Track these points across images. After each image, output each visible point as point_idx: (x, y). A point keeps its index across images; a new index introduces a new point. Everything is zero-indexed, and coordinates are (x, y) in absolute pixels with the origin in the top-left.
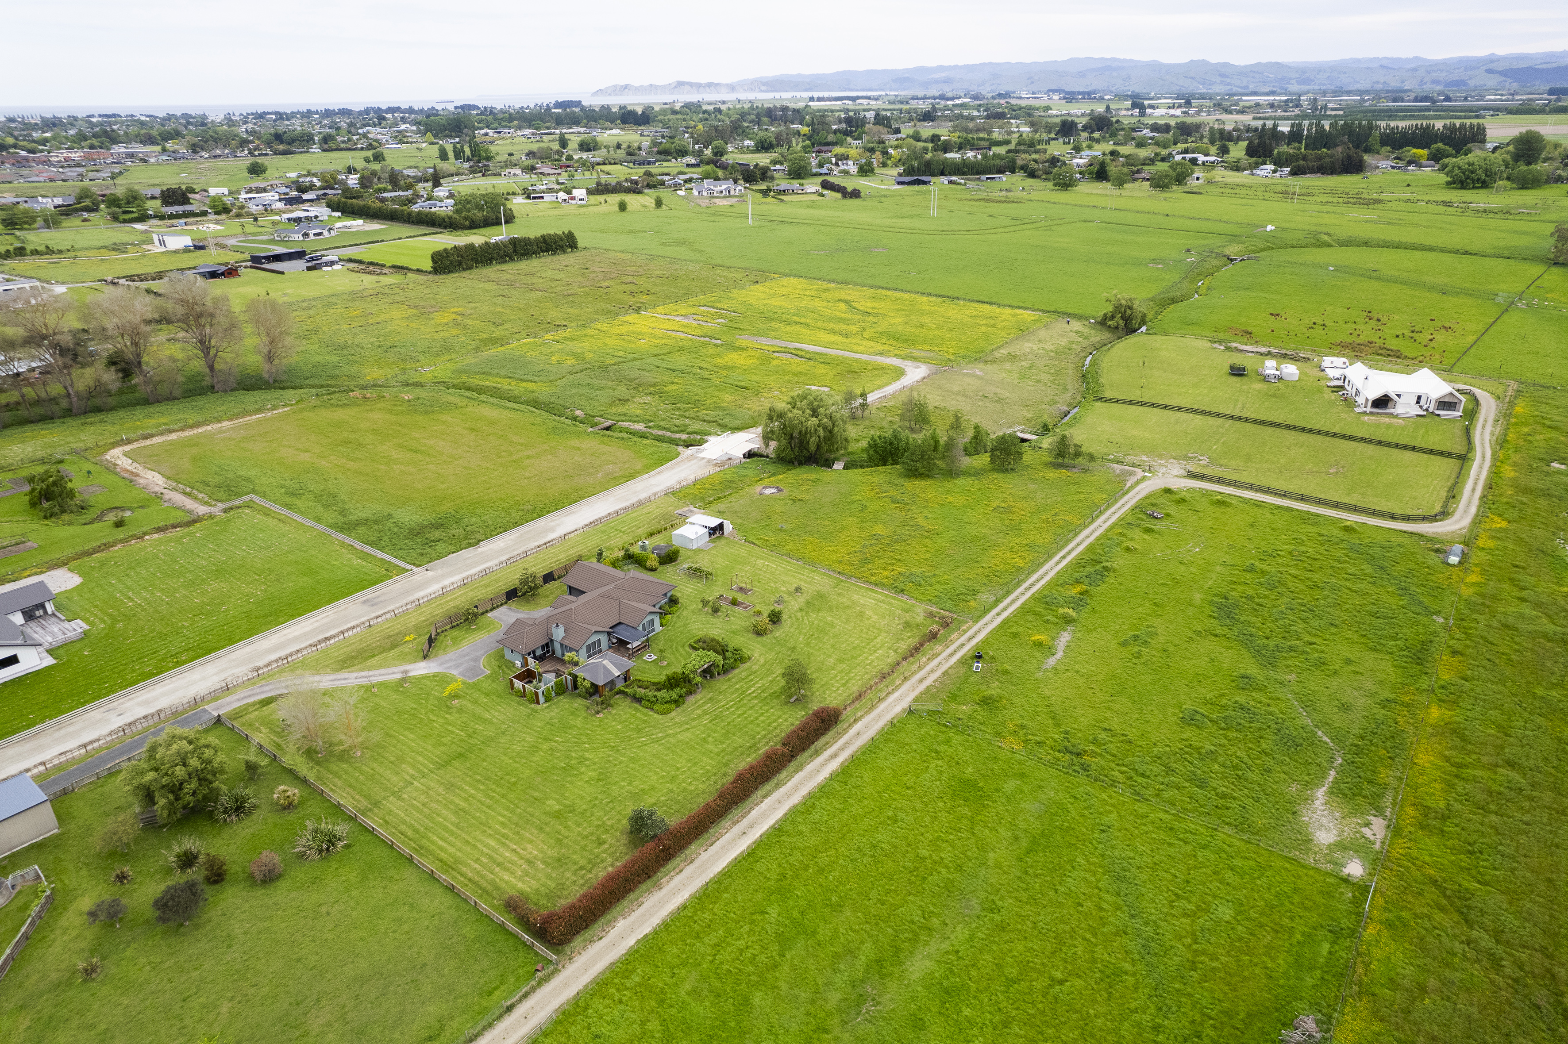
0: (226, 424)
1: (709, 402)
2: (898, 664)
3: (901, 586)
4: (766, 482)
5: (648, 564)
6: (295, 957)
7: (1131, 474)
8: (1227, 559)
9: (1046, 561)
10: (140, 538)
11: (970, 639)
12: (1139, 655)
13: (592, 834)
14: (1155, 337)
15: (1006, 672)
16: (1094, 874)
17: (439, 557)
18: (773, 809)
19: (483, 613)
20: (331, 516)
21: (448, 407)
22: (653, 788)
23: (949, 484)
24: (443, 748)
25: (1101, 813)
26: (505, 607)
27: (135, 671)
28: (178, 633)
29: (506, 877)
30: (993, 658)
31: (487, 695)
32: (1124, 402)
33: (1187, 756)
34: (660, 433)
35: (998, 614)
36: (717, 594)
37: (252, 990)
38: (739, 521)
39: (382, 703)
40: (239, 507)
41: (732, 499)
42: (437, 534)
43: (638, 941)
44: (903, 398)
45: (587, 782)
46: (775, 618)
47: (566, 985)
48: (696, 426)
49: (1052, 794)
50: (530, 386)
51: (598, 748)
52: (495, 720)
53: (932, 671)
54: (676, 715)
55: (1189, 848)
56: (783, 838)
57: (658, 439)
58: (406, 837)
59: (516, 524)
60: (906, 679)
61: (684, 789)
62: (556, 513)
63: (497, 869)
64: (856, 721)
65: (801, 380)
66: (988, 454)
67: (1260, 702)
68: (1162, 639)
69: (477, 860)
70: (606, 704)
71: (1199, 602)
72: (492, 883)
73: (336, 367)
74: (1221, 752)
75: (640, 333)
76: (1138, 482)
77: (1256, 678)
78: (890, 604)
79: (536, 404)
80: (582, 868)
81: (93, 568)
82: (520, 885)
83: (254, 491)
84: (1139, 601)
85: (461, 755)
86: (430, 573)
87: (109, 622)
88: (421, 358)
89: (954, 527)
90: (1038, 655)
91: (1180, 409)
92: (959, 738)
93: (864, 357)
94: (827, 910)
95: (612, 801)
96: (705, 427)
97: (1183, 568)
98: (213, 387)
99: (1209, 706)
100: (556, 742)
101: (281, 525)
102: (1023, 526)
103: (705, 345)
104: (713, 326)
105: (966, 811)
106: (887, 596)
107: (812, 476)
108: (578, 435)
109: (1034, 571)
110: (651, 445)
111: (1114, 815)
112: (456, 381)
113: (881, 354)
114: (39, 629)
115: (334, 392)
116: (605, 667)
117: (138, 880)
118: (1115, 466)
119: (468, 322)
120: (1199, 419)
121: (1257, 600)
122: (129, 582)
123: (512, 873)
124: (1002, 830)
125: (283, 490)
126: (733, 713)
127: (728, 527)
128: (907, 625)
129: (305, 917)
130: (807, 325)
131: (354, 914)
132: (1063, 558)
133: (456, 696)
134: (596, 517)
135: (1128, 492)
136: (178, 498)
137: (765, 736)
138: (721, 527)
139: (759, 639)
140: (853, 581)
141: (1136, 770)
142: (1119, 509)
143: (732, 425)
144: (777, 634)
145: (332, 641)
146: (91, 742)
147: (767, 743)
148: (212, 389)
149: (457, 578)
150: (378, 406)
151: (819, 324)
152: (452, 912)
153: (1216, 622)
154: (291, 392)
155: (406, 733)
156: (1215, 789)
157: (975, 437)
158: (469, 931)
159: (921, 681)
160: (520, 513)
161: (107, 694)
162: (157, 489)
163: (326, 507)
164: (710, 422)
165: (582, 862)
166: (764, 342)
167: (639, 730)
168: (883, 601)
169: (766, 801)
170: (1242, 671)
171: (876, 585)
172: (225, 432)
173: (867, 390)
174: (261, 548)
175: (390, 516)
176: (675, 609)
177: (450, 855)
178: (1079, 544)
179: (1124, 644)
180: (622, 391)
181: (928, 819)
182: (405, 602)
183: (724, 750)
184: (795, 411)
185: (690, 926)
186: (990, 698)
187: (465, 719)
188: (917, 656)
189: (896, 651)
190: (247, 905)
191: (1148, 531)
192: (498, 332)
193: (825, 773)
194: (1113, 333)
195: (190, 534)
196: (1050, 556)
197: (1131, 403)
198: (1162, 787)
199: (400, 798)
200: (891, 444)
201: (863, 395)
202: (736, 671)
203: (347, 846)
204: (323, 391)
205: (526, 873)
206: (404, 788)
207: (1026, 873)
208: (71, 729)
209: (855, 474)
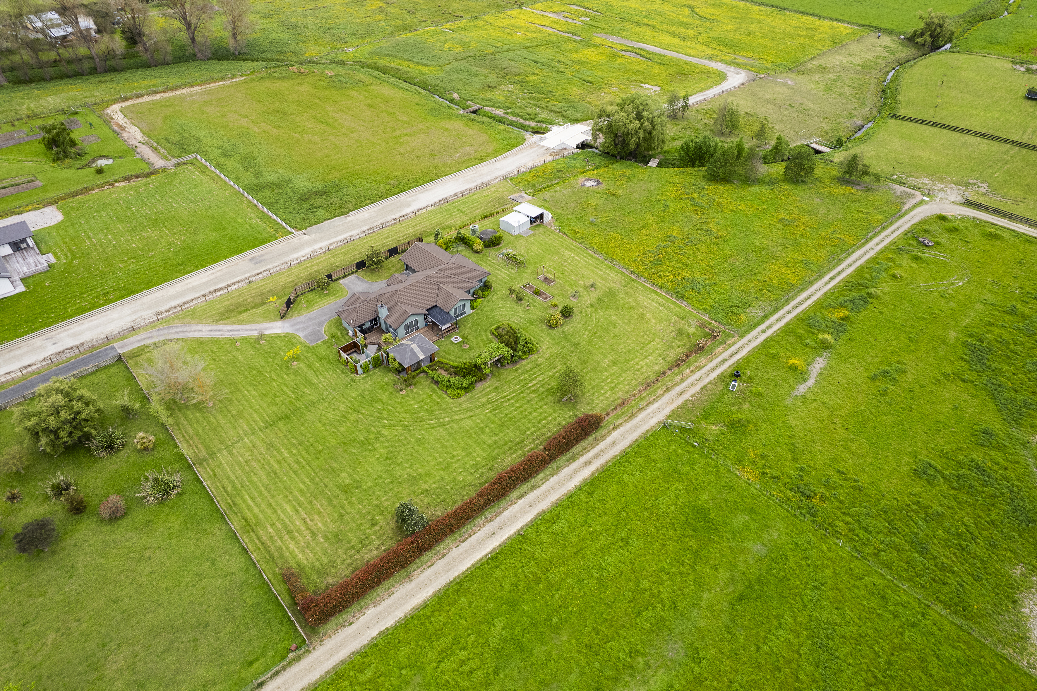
0: (196, 89)
1: (559, 93)
2: (664, 373)
3: (682, 292)
4: (589, 175)
5: (474, 247)
6: (114, 597)
7: (910, 196)
8: (989, 296)
9: (817, 280)
10: (112, 184)
11: (733, 355)
12: (884, 393)
13: (369, 513)
14: (957, 55)
15: (759, 395)
16: (798, 636)
17: (317, 223)
18: (524, 512)
19: (336, 280)
20: (248, 178)
21: (359, 83)
22: (429, 474)
23: (743, 192)
24: (274, 408)
25: (817, 567)
26: (355, 275)
27: (75, 305)
28: (113, 274)
29: (292, 546)
30: (749, 378)
31: (320, 360)
32: (916, 121)
33: (913, 514)
34: (515, 119)
35: (763, 331)
36: (525, 282)
37: (75, 624)
38: (559, 211)
39: (241, 358)
40: (185, 164)
41: (558, 188)
42: (320, 201)
43: (380, 633)
44: (719, 103)
45: (377, 459)
46: (567, 313)
47: (311, 668)
48: (544, 115)
49: (776, 536)
50: (424, 69)
51: (394, 425)
52: (320, 386)
53: (692, 385)
54: (465, 401)
55: (897, 624)
56: (525, 546)
57: (512, 124)
58: (226, 492)
59: (382, 197)
60: (667, 390)
61: (454, 479)
62: (416, 189)
63: (286, 537)
64: (614, 428)
65: (638, 78)
66: (784, 164)
67: (997, 464)
68: (909, 377)
69: (273, 525)
70: (408, 383)
71: (952, 341)
72: (279, 550)
73: (286, 44)
74: (948, 515)
75: (519, 27)
76: (915, 206)
77: (997, 435)
78: (669, 309)
79: (424, 86)
80: (353, 547)
81: (73, 208)
82: (300, 556)
83: (199, 151)
84: (896, 332)
85: (286, 417)
86: (306, 237)
87: (70, 258)
88: (349, 39)
89: (741, 235)
90: (791, 379)
91: (968, 132)
92: (703, 461)
93: (694, 60)
94: (546, 631)
95: (392, 482)
96: (552, 117)
97: (943, 302)
98: (195, 55)
99: (944, 460)
100: (362, 414)
101: (211, 182)
102: (803, 241)
103: (567, 40)
104: (577, 23)
105: (692, 543)
106: (668, 300)
107: (629, 172)
108: (450, 116)
109: (804, 290)
110: (505, 131)
111: (829, 572)
112: (369, 61)
113: (710, 58)
114: (20, 260)
115: (279, 66)
116: (412, 350)
117: (26, 501)
118: (897, 187)
119: (391, 10)
120: (985, 144)
121: (1012, 347)
122: (93, 223)
123: (297, 543)
124: (721, 570)
125: (220, 151)
126: (511, 405)
127: (548, 216)
128: (680, 332)
129: (132, 558)
130: (653, 27)
131: (169, 562)
132: (833, 278)
133: (296, 358)
134: (445, 196)
135: (904, 215)
136: (147, 152)
137: (533, 434)
138: (541, 216)
139: (550, 331)
140: (642, 280)
141: (859, 523)
142: (893, 232)
143: (573, 117)
144: (567, 328)
145: (218, 294)
146: (30, 366)
147: (534, 440)
148: (193, 57)
149: (324, 244)
150: (308, 80)
151: (663, 27)
152: (241, 574)
153: (966, 366)
154: (249, 63)
155: (251, 389)
156: (935, 558)
157: (776, 148)
158: (249, 597)
159: (680, 394)
160: (387, 187)
161: (51, 324)
162: (134, 142)
163: (246, 169)
164: (555, 112)
165: (354, 542)
166: (615, 40)
167: (431, 412)
168: (663, 306)
169: (520, 502)
170: (984, 426)
171: (661, 287)
172: (193, 96)
173: (689, 94)
174: (191, 202)
175: (290, 181)
176: (487, 293)
177: (255, 516)
178: (849, 266)
179: (873, 378)
180: (492, 78)
181: (656, 546)
182: (281, 262)
183: (495, 443)
184: (623, 114)
185: (425, 626)
186: (739, 423)
187: (298, 382)
188: (683, 367)
189: (664, 359)
190: (94, 539)
191: (917, 258)
192: (410, 20)
193: (576, 481)
194: (919, 49)
195: (146, 185)
196: (821, 276)
197: (922, 122)
198: (882, 546)
199: (230, 453)
200: (701, 148)
201: (686, 98)
202: (524, 362)
203: (180, 495)
204: (271, 64)
205: (308, 545)
206: (236, 443)
207: (734, 621)
208: (18, 352)
209: (667, 173)
